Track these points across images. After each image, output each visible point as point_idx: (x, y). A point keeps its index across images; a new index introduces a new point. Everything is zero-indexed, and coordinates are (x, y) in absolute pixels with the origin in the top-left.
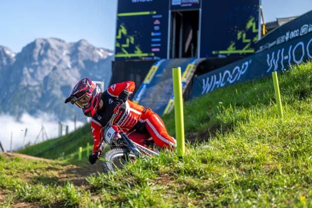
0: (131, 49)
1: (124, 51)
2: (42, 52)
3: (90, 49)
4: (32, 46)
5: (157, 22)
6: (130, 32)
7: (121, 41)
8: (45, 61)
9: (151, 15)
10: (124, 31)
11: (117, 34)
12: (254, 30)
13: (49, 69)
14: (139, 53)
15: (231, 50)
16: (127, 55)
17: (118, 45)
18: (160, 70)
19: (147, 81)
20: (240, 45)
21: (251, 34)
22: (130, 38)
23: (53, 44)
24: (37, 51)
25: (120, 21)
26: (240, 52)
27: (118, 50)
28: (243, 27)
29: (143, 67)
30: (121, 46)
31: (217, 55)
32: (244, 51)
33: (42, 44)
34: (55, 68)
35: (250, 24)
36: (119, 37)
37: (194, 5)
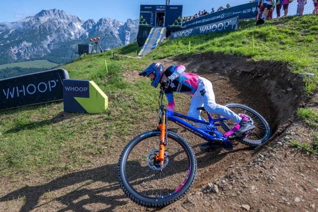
0: (144, 23)
3: (118, 22)
4: (101, 20)
5: (152, 15)
6: (144, 18)
7: (141, 20)
8: (105, 25)
9: (150, 13)
10: (142, 17)
11: (140, 18)
13: (106, 27)
14: (147, 24)
15: (173, 25)
18: (154, 30)
19: (150, 33)
20: (176, 24)
21: (179, 21)
22: (144, 20)
23: (107, 20)
24: (103, 21)
25: (141, 14)
28: (177, 19)
29: (149, 29)
30: (141, 22)
32: (177, 26)
34: (108, 27)
35: (179, 18)
37: (163, 11)
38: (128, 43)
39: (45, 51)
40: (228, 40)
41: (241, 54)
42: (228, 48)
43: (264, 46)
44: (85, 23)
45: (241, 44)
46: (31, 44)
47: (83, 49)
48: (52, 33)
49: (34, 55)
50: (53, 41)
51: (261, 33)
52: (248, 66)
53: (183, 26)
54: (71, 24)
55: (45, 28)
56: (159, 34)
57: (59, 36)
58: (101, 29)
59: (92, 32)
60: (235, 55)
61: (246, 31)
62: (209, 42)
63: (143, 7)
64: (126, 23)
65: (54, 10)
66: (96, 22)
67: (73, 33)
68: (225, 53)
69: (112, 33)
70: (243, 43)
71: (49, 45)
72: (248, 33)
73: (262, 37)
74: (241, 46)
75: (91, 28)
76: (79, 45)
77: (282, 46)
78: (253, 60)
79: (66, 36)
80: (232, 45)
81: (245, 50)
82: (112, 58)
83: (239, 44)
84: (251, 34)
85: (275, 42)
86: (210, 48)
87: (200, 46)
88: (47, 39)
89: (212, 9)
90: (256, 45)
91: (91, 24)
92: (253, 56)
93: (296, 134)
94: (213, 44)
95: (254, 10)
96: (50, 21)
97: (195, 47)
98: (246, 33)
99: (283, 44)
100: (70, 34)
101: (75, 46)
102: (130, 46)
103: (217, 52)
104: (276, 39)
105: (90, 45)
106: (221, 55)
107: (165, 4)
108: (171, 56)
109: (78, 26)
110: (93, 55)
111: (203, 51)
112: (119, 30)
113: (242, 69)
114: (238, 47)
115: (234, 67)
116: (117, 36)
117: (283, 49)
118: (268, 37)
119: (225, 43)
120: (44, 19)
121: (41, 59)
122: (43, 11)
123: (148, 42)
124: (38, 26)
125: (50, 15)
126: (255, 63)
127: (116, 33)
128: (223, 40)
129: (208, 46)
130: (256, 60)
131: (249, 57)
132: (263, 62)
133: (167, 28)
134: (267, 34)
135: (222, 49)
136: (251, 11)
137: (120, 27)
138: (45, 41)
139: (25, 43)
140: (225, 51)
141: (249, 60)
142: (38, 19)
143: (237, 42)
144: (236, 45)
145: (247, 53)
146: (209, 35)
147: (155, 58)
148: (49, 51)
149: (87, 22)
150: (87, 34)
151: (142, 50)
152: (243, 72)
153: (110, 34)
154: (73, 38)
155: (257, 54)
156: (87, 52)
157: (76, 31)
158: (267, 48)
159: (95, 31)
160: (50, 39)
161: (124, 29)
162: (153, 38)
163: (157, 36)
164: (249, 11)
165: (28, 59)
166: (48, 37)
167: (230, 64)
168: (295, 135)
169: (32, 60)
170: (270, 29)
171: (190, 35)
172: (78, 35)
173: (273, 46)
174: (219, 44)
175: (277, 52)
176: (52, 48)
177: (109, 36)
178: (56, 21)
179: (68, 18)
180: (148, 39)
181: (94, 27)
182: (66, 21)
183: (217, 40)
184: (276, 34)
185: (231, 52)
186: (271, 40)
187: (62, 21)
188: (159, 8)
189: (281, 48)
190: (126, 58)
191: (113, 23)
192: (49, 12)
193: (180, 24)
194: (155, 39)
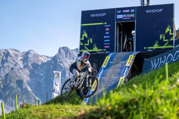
0: (90, 47)
1: (86, 48)
2: (4, 58)
5: (107, 29)
6: (89, 36)
7: (84, 41)
8: (6, 64)
9: (103, 25)
10: (86, 35)
11: (81, 37)
12: (171, 34)
13: (8, 69)
14: (96, 49)
15: (156, 46)
16: (87, 50)
17: (82, 44)
20: (162, 43)
21: (168, 36)
22: (89, 40)
24: (1, 57)
25: (83, 29)
26: (162, 47)
28: (163, 32)
30: (84, 45)
31: (147, 50)
32: (164, 47)
33: (4, 53)
34: (12, 69)
35: (168, 30)
36: (83, 39)
37: (132, 18)
63: (86, 16)
188: (122, 13)
194: (114, 78)
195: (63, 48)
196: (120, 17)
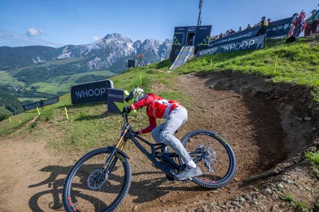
0: (177, 43)
3: (158, 42)
4: (146, 40)
6: (177, 38)
7: (175, 40)
8: (149, 44)
10: (175, 37)
13: (149, 46)
14: (179, 44)
15: (201, 44)
16: (176, 44)
18: (184, 48)
19: (181, 51)
20: (204, 43)
21: (207, 40)
22: (177, 40)
23: (151, 40)
24: (147, 42)
25: (175, 35)
27: (174, 43)
28: (205, 38)
29: (180, 48)
32: (205, 44)
33: (148, 40)
34: (151, 46)
35: (207, 37)
37: (194, 31)
38: (162, 59)
39: (109, 64)
40: (249, 59)
41: (260, 74)
42: (248, 67)
43: (290, 66)
44: (135, 43)
45: (263, 63)
46: (100, 59)
47: (131, 64)
48: (113, 51)
49: (102, 67)
50: (114, 57)
51: (289, 52)
52: (266, 86)
53: (210, 44)
54: (125, 45)
55: (109, 48)
56: (188, 52)
57: (117, 53)
58: (146, 48)
59: (139, 50)
60: (254, 74)
61: (272, 50)
62: (230, 61)
63: (177, 29)
64: (164, 43)
65: (115, 34)
66: (142, 43)
67: (126, 52)
68: (244, 72)
69: (153, 51)
70: (266, 62)
71: (111, 60)
72: (274, 52)
73: (290, 56)
74: (262, 65)
75: (138, 47)
76: (129, 61)
77: (312, 67)
78: (272, 81)
79: (122, 53)
80: (253, 64)
81: (265, 69)
82: (148, 72)
83: (260, 64)
84: (276, 53)
85: (304, 62)
86: (229, 66)
87: (221, 63)
88: (110, 56)
89: (240, 28)
90: (279, 64)
91: (138, 44)
92: (274, 76)
93: (295, 184)
94: (234, 63)
95: (286, 26)
96: (112, 42)
97: (216, 65)
98: (271, 52)
99: (314, 64)
100: (124, 52)
101: (127, 61)
102: (164, 61)
103: (236, 71)
104: (306, 58)
105: (136, 60)
106: (240, 73)
107: (196, 25)
108: (194, 71)
109: (130, 46)
110: (137, 68)
111: (222, 69)
112: (158, 49)
113: (258, 89)
114: (259, 66)
115: (250, 85)
116: (156, 53)
117: (312, 70)
118: (296, 56)
119: (246, 62)
120: (108, 41)
121: (106, 69)
122: (108, 35)
123: (178, 59)
124: (104, 46)
125: (112, 38)
126: (273, 84)
127: (156, 50)
128: (244, 59)
129: (228, 64)
130: (275, 81)
131: (269, 77)
132: (282, 84)
133: (195, 47)
134: (296, 53)
135: (241, 68)
136: (283, 29)
137: (160, 46)
138: (108, 57)
139: (97, 58)
140: (243, 70)
141: (267, 80)
142: (105, 41)
143: (258, 62)
144: (257, 64)
145: (267, 73)
146: (232, 54)
147: (181, 72)
148: (111, 64)
149: (136, 42)
150: (136, 52)
151: (173, 66)
152: (259, 91)
153: (151, 51)
154: (126, 55)
155: (278, 75)
156: (134, 66)
157: (129, 49)
158: (292, 69)
159: (141, 49)
160: (112, 56)
161: (162, 47)
162: (183, 55)
163: (186, 53)
164: (280, 28)
165: (99, 69)
166: (111, 54)
167: (247, 82)
168: (293, 185)
169: (101, 70)
170: (301, 47)
171: (215, 53)
172: (129, 52)
173: (300, 66)
174: (239, 62)
175: (303, 74)
176: (113, 62)
177: (151, 52)
178: (116, 42)
179: (123, 40)
180: (178, 56)
181: (141, 46)
182: (122, 42)
183: (238, 59)
184: (307, 53)
185: (250, 71)
186: (299, 60)
187: (119, 42)
188: (190, 29)
189: (310, 69)
190: (158, 72)
191: (155, 43)
192: (111, 35)
193: (208, 43)
194: (185, 56)
195: (167, 39)
196: (189, 30)
